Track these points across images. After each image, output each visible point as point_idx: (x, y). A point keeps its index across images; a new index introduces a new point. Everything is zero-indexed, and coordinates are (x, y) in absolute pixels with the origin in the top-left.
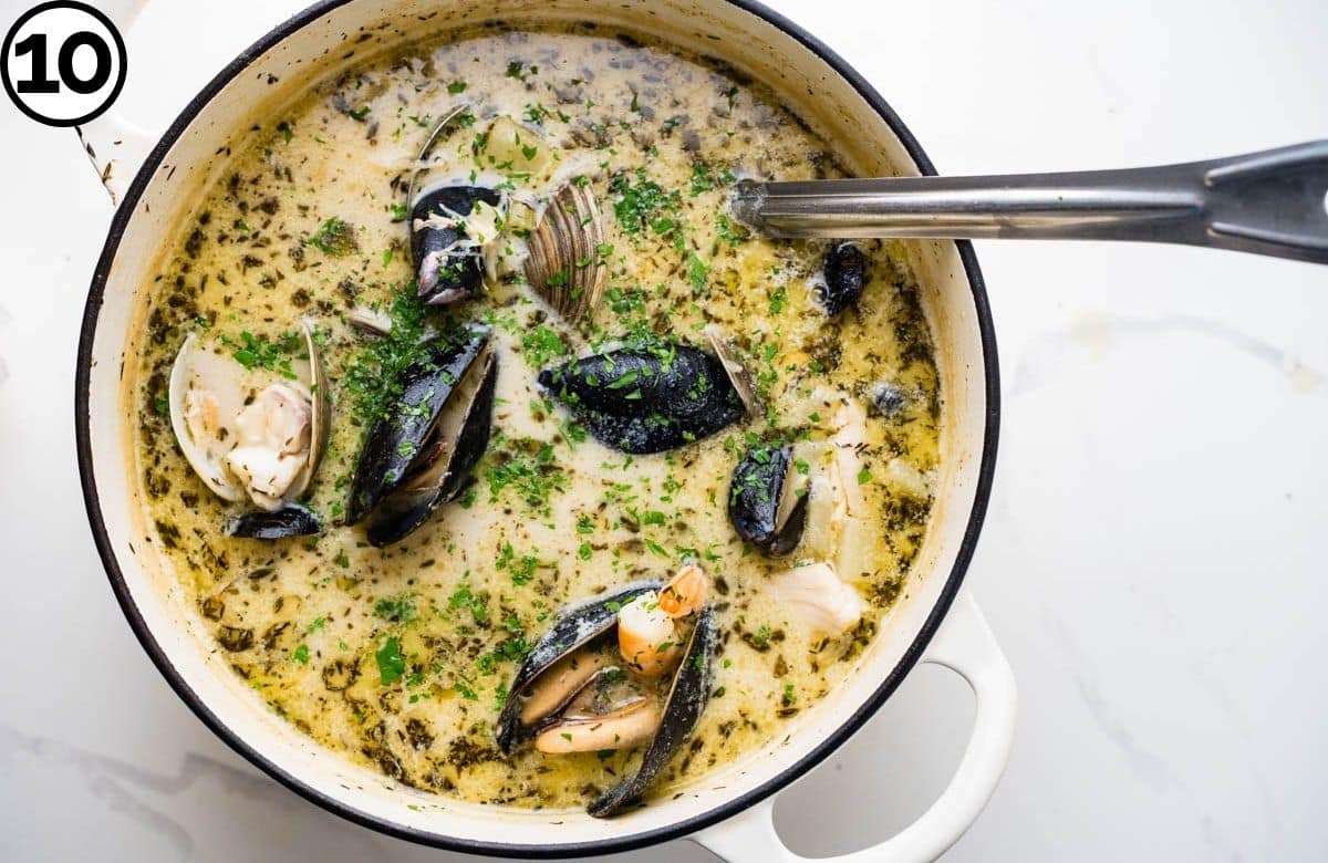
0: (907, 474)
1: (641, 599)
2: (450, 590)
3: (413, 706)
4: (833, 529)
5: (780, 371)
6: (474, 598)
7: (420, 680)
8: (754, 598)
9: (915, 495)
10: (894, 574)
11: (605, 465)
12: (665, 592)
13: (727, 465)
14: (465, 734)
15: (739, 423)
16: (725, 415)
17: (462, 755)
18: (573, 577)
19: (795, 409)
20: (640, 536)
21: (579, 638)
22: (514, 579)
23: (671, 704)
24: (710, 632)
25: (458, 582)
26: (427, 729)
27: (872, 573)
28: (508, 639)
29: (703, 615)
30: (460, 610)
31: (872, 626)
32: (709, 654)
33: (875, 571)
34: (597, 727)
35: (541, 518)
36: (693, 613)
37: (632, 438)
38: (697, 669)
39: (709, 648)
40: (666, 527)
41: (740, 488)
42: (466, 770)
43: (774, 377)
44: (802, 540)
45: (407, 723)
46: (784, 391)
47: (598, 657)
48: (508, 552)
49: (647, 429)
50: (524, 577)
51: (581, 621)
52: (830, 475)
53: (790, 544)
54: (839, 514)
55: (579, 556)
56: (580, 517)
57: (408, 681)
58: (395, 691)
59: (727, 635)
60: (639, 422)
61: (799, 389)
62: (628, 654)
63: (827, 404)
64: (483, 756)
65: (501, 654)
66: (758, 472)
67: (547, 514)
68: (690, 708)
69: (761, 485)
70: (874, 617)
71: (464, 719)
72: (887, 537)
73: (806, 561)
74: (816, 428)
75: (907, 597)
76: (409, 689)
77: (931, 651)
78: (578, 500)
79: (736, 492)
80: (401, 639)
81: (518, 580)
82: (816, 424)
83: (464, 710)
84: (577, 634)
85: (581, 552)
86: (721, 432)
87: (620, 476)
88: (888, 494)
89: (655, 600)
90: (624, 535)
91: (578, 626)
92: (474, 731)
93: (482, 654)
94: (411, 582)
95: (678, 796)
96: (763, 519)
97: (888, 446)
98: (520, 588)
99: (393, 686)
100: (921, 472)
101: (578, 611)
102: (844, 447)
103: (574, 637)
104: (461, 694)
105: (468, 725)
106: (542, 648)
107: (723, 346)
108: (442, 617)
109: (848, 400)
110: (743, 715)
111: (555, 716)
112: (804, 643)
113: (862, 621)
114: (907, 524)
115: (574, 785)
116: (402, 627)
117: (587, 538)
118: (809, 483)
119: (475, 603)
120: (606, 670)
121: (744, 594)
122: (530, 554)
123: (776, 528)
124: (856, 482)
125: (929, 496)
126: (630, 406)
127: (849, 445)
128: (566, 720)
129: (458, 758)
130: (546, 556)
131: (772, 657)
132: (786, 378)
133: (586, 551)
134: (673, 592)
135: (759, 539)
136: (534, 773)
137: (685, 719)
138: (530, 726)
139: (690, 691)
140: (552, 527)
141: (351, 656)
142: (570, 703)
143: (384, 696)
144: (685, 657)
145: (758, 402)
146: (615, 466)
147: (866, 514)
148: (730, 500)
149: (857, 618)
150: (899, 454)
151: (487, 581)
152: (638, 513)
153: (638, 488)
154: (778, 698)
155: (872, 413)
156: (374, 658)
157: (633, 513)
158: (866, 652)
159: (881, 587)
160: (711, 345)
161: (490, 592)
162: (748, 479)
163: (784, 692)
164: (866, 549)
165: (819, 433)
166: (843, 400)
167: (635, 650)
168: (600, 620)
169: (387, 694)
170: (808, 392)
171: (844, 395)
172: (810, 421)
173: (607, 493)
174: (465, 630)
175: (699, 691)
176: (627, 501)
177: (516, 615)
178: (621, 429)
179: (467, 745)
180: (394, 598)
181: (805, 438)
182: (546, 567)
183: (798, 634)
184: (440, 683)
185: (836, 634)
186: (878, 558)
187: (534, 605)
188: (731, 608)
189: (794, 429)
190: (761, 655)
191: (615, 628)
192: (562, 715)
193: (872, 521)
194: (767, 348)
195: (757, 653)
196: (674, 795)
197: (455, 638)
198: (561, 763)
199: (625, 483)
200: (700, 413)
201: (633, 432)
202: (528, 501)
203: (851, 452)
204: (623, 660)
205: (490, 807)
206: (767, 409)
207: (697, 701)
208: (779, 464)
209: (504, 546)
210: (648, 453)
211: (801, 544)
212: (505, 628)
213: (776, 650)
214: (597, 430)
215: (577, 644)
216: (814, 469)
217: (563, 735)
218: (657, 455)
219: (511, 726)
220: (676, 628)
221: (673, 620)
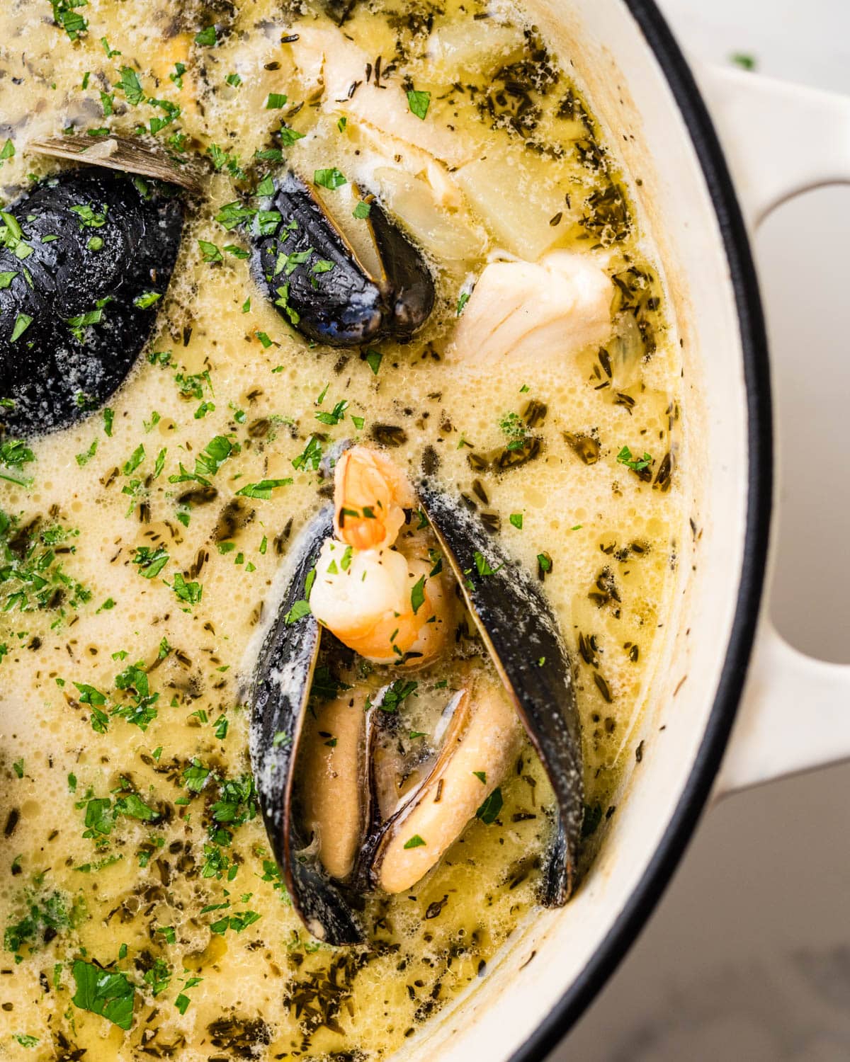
0: (468, 38)
1: (322, 565)
2: (74, 824)
3: (191, 1013)
4: (453, 210)
5: (169, 92)
6: (113, 798)
7: (164, 973)
8: (446, 404)
9: (506, 52)
10: (591, 179)
11: (81, 460)
12: (342, 524)
13: (237, 282)
14: (290, 974)
15: (193, 215)
16: (162, 224)
17: (315, 1004)
18: (207, 639)
19: (241, 120)
20: (226, 494)
21: (294, 701)
22: (133, 721)
23: (504, 662)
24: (457, 514)
25: (72, 803)
26: (240, 1017)
27: (562, 208)
28: (211, 801)
29: (426, 501)
30: (115, 834)
31: (634, 272)
32: (485, 544)
33: (564, 203)
34: (440, 790)
35: (81, 609)
36: (408, 513)
37: (81, 382)
38: (491, 577)
39: (479, 536)
40: (243, 448)
41: (282, 291)
42: (342, 1018)
43: (170, 109)
44: (432, 267)
45: (209, 1038)
46: (203, 112)
47: (347, 697)
48: (91, 696)
49: (85, 350)
50: (144, 704)
51: (275, 675)
52: (375, 149)
53: (420, 287)
54: (440, 184)
55: (188, 605)
56: (133, 558)
57: (150, 990)
58: (149, 1020)
59: (479, 488)
60: (65, 353)
61: (214, 90)
62: (379, 652)
63: (273, 67)
64: (341, 976)
65: (221, 829)
66: (282, 246)
67: (84, 596)
68: (534, 639)
69: (303, 257)
70: (627, 258)
71: (269, 956)
72: (530, 145)
73: (465, 289)
74: (293, 112)
75: (639, 183)
76: (165, 998)
77: (750, 199)
78: (106, 540)
79: (282, 302)
80: (84, 951)
81: (141, 717)
82: (286, 107)
83: (255, 945)
84: (286, 698)
85: (182, 598)
86: (182, 252)
87: (115, 452)
88: (474, 89)
89: (341, 547)
90: (206, 518)
91: (278, 685)
92: (297, 960)
93: (199, 857)
94: (16, 870)
95: (639, 753)
96: (349, 292)
97: (406, 32)
98: (153, 725)
99: (140, 1017)
100: (480, 16)
101: (260, 665)
102: (351, 95)
103: (287, 708)
104: (230, 932)
105: (281, 960)
106: (261, 764)
107: (62, 142)
108: (102, 866)
109: (291, 32)
110: (608, 551)
111: (372, 830)
112: (580, 388)
113: (616, 280)
114: (539, 102)
115: (493, 885)
116: (69, 935)
117: (171, 571)
118: (360, 189)
119: (121, 803)
120: (377, 703)
121: (426, 415)
122: (120, 668)
123: (377, 285)
124: (416, 122)
125: (527, 34)
126: (31, 345)
127: (356, 85)
128: (391, 821)
129: (314, 1012)
130: (143, 649)
131: (556, 446)
132: (184, 93)
133: (188, 591)
134: (353, 514)
135: (373, 325)
136: (425, 926)
137: (543, 660)
138: (353, 876)
139: (510, 618)
140: (109, 604)
141: (51, 1041)
142: (374, 790)
143: (144, 1041)
144: (459, 579)
145: (184, 162)
146: (94, 445)
147: (472, 146)
148: (287, 319)
149: (608, 283)
150: (430, 25)
151: (105, 760)
152: (191, 471)
153: (154, 441)
154: (629, 481)
155: (340, 14)
156: (79, 1011)
157: (184, 478)
158: (668, 311)
159: (591, 214)
160: (47, 159)
161: (124, 768)
162: (279, 269)
163: (627, 468)
164: (521, 186)
165: (305, 114)
166: (285, 40)
167: (382, 640)
168: (298, 648)
169: (145, 1035)
170: (232, 79)
171: (278, 32)
172: (275, 112)
173: (125, 490)
174: (147, 849)
175: (523, 604)
176: (159, 469)
177: (187, 763)
178: (55, 387)
179: (307, 986)
180: (19, 913)
181: (291, 140)
182: (159, 662)
183: (557, 383)
184: (189, 949)
185: (604, 333)
186: (549, 183)
187: (194, 725)
188: (439, 448)
189: (267, 145)
190: (541, 459)
191: (329, 641)
192: (379, 819)
193: (489, 146)
194: (120, 86)
195: (533, 463)
196: (634, 757)
197: (146, 875)
198: (446, 877)
199: (132, 451)
200: (126, 254)
201: (73, 372)
202: (41, 606)
203: (368, 90)
204: (384, 667)
205: (423, 1032)
206: (206, 158)
207: (534, 619)
208: (296, 206)
209: (78, 696)
210: (122, 378)
211: (435, 274)
212: (193, 794)
213: (550, 432)
214: (29, 422)
215: (299, 711)
216: (344, 163)
217: (406, 847)
218: (136, 367)
219: (330, 901)
220: (407, 556)
221: (394, 548)
